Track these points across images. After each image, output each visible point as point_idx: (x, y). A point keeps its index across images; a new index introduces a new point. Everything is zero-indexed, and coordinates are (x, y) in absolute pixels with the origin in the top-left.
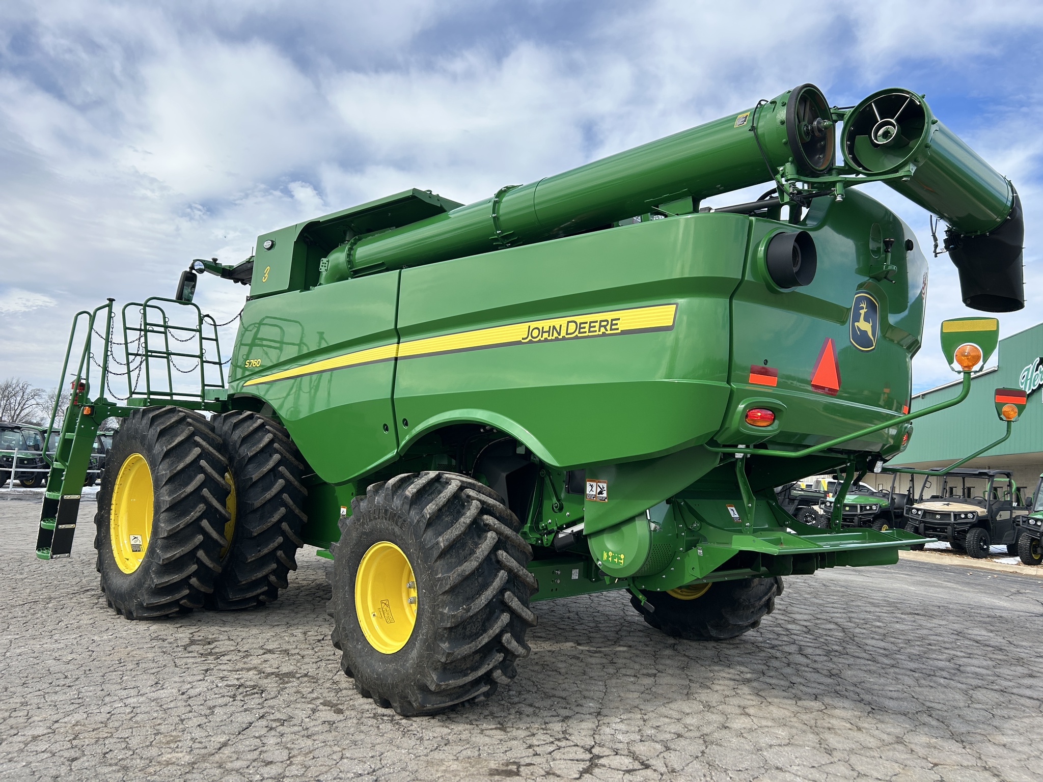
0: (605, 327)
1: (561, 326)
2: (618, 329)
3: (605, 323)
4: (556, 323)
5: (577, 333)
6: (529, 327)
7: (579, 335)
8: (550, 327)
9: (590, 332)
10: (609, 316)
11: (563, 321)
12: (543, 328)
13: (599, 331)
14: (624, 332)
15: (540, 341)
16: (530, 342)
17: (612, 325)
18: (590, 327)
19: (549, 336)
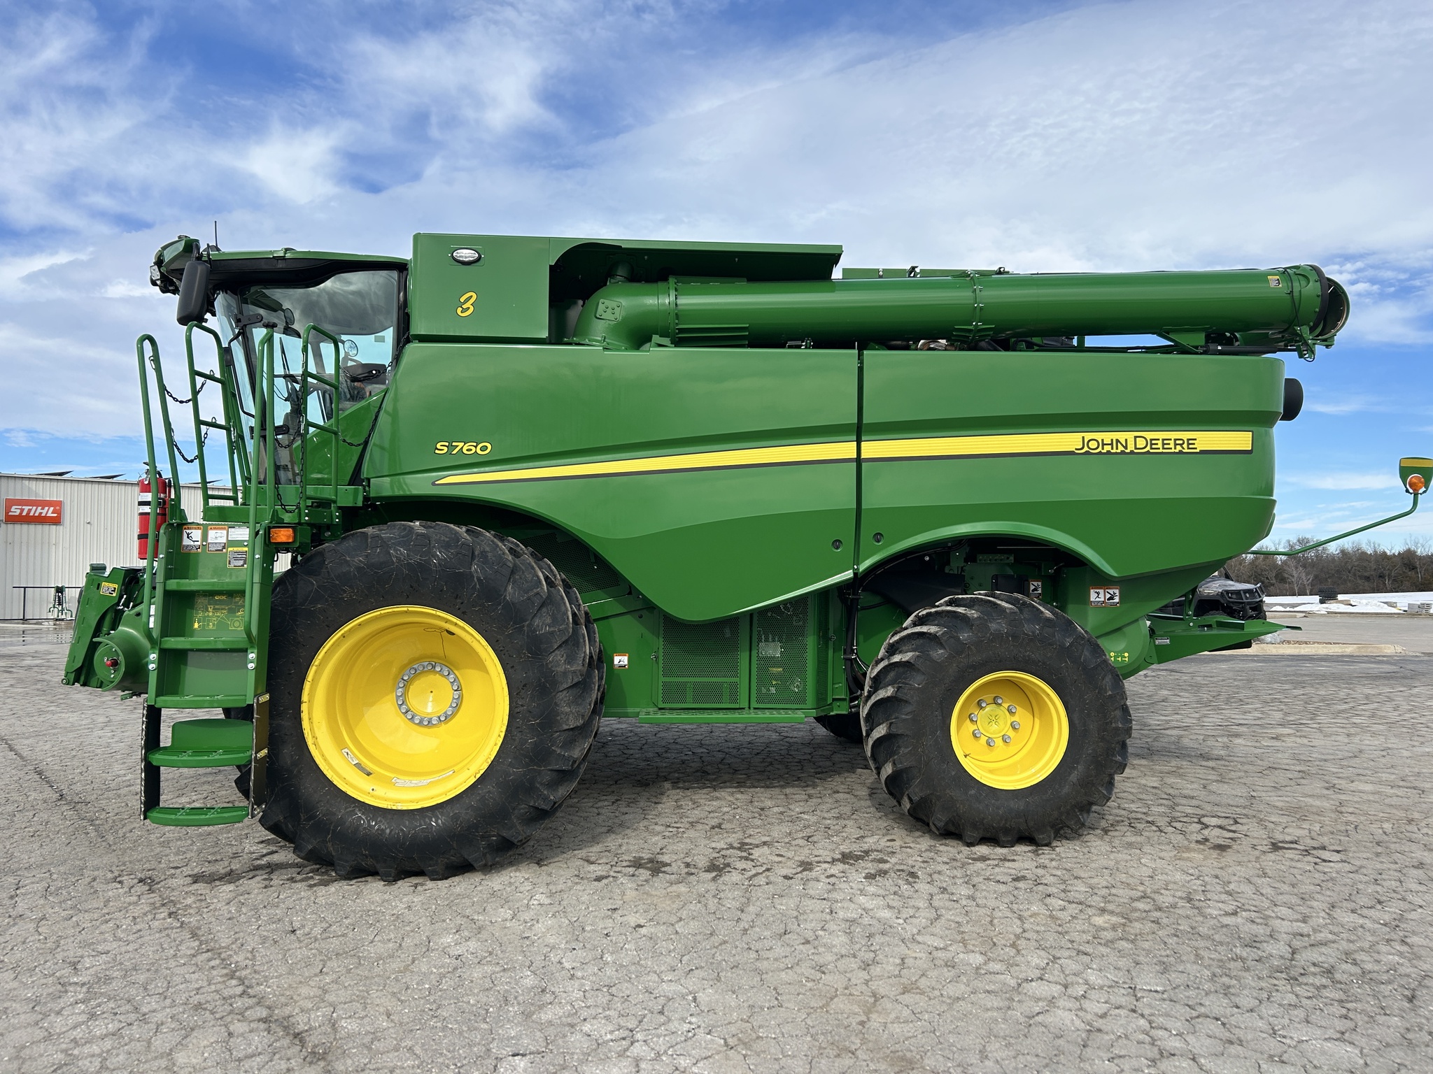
0: (1181, 445)
1: (1126, 440)
2: (1196, 448)
3: (1181, 442)
4: (1121, 436)
5: (1148, 448)
6: (1083, 438)
7: (1152, 451)
8: (1112, 440)
9: (1164, 448)
10: (1185, 435)
11: (1130, 436)
12: (1103, 440)
13: (1175, 448)
14: (1202, 452)
15: (1100, 453)
16: (1087, 453)
17: (1189, 444)
18: (1164, 444)
19: (1112, 449)
